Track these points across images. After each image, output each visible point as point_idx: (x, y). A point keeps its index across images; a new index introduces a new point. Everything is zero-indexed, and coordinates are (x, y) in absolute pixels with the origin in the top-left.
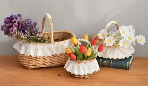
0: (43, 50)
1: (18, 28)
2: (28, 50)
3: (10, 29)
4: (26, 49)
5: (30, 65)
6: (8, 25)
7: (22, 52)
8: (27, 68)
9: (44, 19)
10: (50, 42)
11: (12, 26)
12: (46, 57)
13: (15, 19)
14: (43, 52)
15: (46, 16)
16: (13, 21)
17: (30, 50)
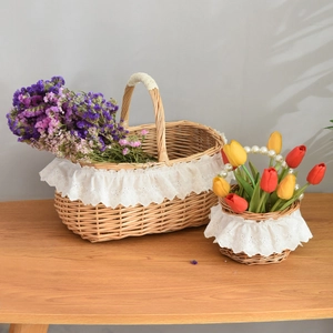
0: (136, 187)
1: (63, 121)
2: (93, 189)
3: (38, 125)
4: (86, 183)
5: (99, 231)
6: (31, 112)
7: (74, 194)
8: (88, 241)
9: (129, 90)
10: (157, 160)
11: (44, 115)
12: (146, 206)
13: (52, 95)
14: (138, 193)
15: (137, 80)
16: (46, 100)
17: (98, 188)
